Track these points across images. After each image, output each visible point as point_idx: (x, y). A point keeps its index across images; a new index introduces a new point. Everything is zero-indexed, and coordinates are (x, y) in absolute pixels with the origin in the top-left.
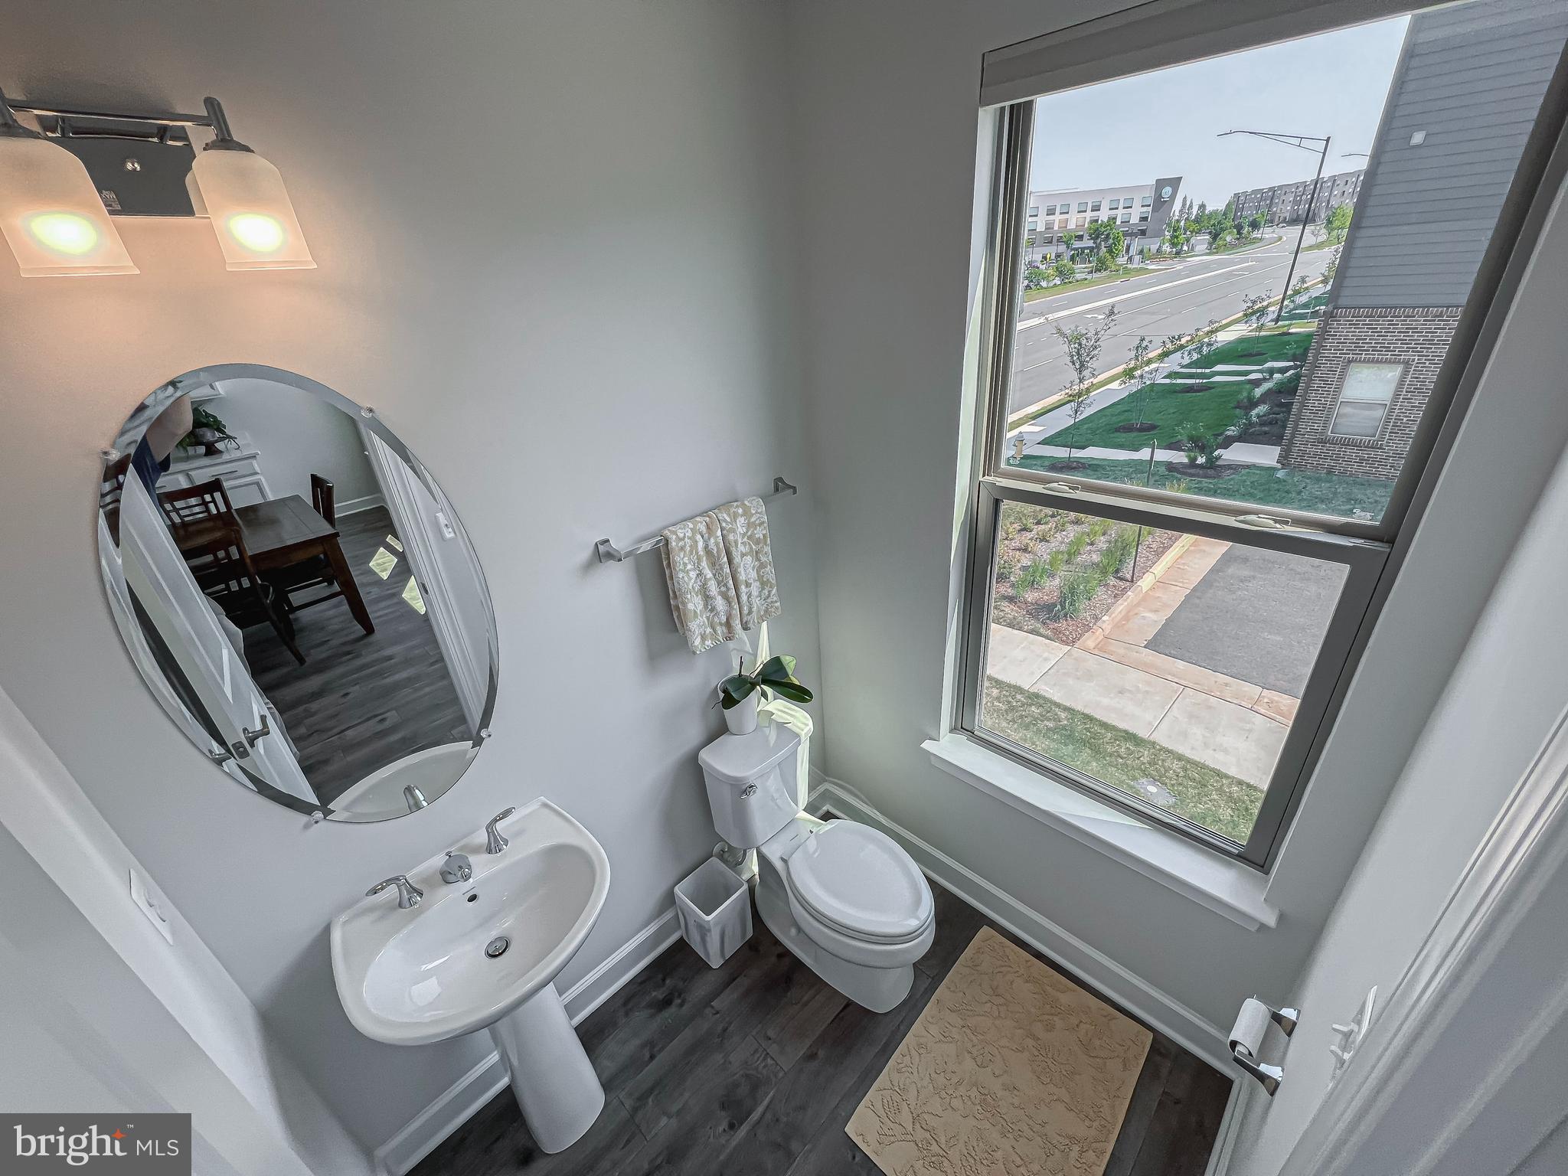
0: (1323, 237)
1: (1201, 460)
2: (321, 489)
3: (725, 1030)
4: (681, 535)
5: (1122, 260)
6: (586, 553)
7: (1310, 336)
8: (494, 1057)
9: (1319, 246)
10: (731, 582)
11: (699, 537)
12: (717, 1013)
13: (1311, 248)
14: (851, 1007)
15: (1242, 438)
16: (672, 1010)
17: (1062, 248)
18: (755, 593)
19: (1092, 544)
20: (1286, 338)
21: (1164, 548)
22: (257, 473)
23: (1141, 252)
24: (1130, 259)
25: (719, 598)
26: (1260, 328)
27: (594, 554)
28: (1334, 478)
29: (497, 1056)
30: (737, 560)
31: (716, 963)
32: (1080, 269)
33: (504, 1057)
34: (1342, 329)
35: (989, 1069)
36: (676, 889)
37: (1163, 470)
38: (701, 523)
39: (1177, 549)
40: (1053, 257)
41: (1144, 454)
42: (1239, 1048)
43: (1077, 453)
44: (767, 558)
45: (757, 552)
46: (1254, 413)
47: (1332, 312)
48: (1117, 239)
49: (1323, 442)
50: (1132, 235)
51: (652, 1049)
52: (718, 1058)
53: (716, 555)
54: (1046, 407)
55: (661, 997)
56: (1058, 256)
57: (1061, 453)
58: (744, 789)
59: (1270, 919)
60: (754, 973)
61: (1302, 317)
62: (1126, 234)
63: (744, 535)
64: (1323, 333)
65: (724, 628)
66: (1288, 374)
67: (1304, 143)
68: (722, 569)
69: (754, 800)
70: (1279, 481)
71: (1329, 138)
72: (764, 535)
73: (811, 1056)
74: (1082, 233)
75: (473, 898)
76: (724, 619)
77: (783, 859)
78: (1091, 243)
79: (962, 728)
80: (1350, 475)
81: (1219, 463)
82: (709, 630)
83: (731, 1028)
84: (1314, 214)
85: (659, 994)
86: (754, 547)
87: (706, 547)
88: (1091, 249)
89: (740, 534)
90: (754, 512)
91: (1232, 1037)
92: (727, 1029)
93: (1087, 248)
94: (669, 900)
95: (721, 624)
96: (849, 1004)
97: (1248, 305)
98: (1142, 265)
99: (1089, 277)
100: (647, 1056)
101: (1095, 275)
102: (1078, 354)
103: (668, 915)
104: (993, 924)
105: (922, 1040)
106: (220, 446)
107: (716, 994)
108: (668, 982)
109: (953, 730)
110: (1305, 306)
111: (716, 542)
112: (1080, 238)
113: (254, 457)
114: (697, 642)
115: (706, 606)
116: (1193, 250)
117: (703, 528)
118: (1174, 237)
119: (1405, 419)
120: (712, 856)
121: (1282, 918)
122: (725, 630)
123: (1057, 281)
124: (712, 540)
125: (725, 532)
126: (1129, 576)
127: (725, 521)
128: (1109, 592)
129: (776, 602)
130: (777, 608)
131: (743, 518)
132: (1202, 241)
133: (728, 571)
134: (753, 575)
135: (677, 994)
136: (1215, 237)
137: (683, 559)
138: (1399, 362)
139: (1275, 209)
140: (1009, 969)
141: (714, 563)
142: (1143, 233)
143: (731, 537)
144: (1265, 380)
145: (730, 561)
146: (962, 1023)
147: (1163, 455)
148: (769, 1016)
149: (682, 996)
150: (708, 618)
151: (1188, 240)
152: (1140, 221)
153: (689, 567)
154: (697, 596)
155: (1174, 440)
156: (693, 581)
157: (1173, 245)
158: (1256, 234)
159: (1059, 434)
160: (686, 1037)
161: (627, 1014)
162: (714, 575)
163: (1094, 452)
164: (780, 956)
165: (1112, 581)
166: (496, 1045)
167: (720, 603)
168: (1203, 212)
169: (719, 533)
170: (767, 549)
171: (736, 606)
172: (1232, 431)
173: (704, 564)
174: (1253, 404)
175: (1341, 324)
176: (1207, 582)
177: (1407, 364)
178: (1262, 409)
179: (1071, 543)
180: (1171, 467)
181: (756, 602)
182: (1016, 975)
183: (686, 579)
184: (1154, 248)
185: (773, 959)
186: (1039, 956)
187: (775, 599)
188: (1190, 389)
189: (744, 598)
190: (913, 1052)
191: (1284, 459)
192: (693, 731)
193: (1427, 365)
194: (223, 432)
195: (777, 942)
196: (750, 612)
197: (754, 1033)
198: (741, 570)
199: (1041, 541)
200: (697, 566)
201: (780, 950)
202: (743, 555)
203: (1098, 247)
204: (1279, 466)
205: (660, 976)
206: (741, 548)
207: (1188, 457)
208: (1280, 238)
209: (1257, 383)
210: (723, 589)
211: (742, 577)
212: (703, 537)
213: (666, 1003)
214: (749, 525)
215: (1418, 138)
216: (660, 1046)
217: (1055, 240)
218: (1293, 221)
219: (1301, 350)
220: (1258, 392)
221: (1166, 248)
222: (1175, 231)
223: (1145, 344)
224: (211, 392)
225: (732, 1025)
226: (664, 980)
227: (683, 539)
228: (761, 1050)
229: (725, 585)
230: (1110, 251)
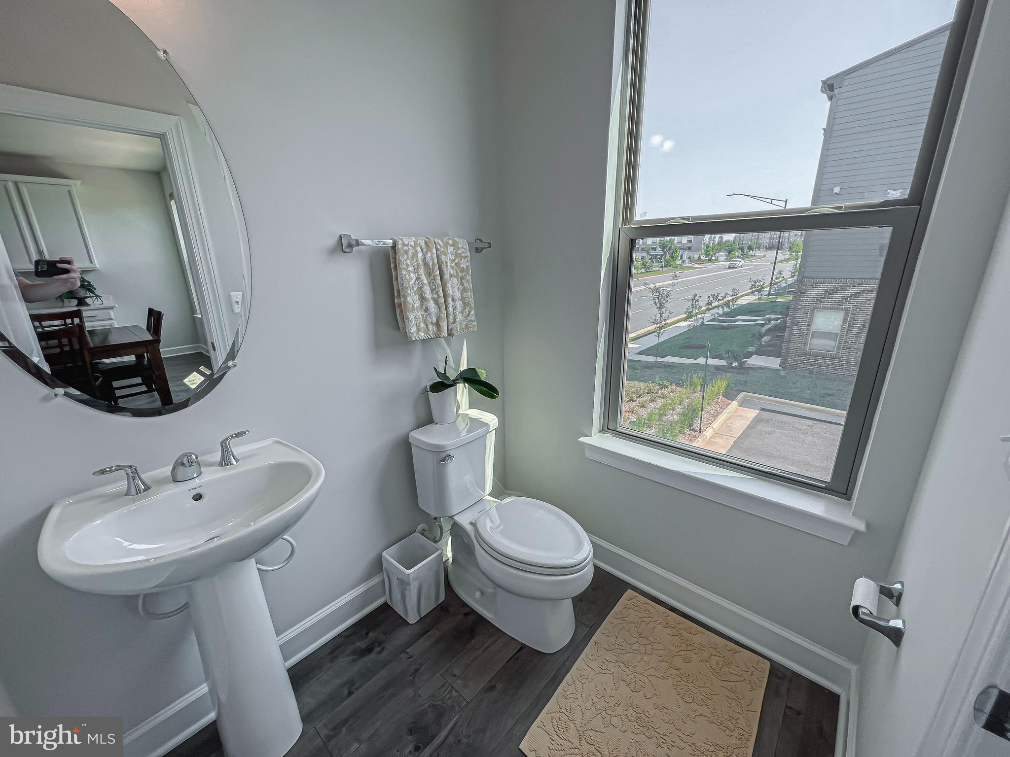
0: (788, 257)
1: (735, 364)
2: (155, 318)
3: (417, 670)
4: (406, 243)
5: (679, 262)
6: (332, 241)
7: (790, 302)
8: (204, 689)
9: (786, 260)
10: (441, 291)
11: (419, 249)
12: (411, 657)
13: (782, 261)
14: (524, 649)
15: (757, 353)
16: (372, 656)
17: (645, 254)
18: (459, 309)
19: (673, 410)
20: (775, 304)
21: (718, 413)
22: (112, 319)
23: (689, 258)
24: (683, 262)
25: (432, 302)
26: (760, 299)
27: (338, 243)
28: (814, 376)
29: (207, 688)
30: (447, 276)
31: (412, 619)
32: (656, 266)
33: (213, 691)
34: (809, 289)
35: (641, 693)
36: (384, 553)
37: (713, 369)
38: (421, 240)
39: (726, 415)
40: (640, 258)
41: (701, 361)
42: (861, 610)
43: (660, 360)
44: (469, 285)
45: (461, 278)
46: (763, 339)
47: (802, 280)
48: (675, 251)
49: (805, 354)
50: (684, 249)
51: (351, 687)
52: (410, 692)
53: (431, 267)
54: (640, 335)
55: (363, 647)
56: (643, 258)
57: (652, 359)
58: (442, 457)
59: (861, 526)
60: (446, 626)
61: (782, 294)
62: (680, 248)
63: (453, 261)
64: (796, 300)
65: (434, 327)
66: (779, 321)
67: (774, 202)
68: (435, 280)
69: (452, 468)
70: (782, 377)
71: (786, 200)
72: (467, 266)
73: (491, 688)
74: (655, 247)
75: (198, 497)
76: (435, 320)
77: (471, 523)
78: (661, 253)
79: (608, 429)
80: (823, 375)
81: (745, 366)
82: (422, 325)
83: (423, 668)
84: (782, 245)
85: (361, 645)
86: (459, 274)
87: (424, 259)
88: (661, 256)
89: (450, 259)
90: (460, 246)
91: (854, 603)
92: (419, 669)
93: (659, 255)
94: (378, 566)
95: (432, 323)
96: (523, 647)
97: (752, 283)
98: (689, 265)
99: (661, 269)
100: (346, 692)
101: (664, 269)
102: (658, 298)
103: (376, 580)
104: (635, 589)
105: (584, 673)
106: (88, 301)
107: (410, 644)
108: (371, 634)
109: (602, 431)
110: (784, 288)
111: (431, 256)
112: (655, 249)
113: (112, 308)
114: (414, 330)
115: (422, 305)
116: (718, 259)
117: (423, 245)
118: (706, 251)
119: (850, 342)
120: (415, 532)
121: (868, 526)
122: (435, 329)
123: (643, 270)
124: (429, 255)
125: (439, 252)
126: (698, 429)
127: (439, 244)
128: (687, 438)
129: (474, 321)
130: (474, 326)
131: (452, 248)
132: (722, 255)
133: (440, 282)
134: (458, 294)
135: (377, 644)
136: (730, 252)
137: (406, 261)
138: (842, 309)
139: (760, 241)
140: (651, 619)
141: (429, 274)
142: (690, 248)
143: (443, 258)
144: (766, 324)
145: (442, 278)
146: (616, 658)
147: (712, 362)
148: (455, 659)
149: (382, 645)
150: (423, 316)
151: (715, 254)
152: (688, 242)
153: (411, 269)
154: (415, 295)
155: (718, 354)
156: (413, 281)
157: (707, 255)
158: (751, 253)
159: (649, 349)
160: (384, 674)
161: (332, 660)
162: (429, 283)
163: (669, 359)
164: (466, 614)
165: (688, 431)
166: (207, 679)
167: (432, 305)
168: (722, 240)
169: (434, 250)
170: (469, 278)
171: (444, 311)
172: (752, 349)
173: (422, 271)
174: (761, 336)
175: (807, 287)
176: (745, 434)
177: (847, 311)
178: (766, 339)
179: (660, 409)
180: (717, 368)
181: (460, 317)
182: (657, 623)
183: (407, 277)
184: (696, 257)
185: (461, 617)
186: (673, 609)
187: (473, 318)
188: (723, 328)
189: (451, 309)
190: (577, 682)
191: (783, 364)
192: (406, 418)
193: (858, 311)
194: (93, 293)
195: (464, 605)
196: (454, 322)
197: (442, 672)
198: (449, 285)
199: (641, 407)
200: (416, 271)
201: (467, 610)
202: (451, 276)
203: (665, 254)
204: (781, 368)
205: (364, 631)
206: (450, 270)
207: (727, 363)
208: (765, 256)
209: (762, 325)
210: (435, 296)
211: (450, 291)
212: (422, 250)
213: (369, 650)
214: (457, 255)
215: (837, 190)
216: (358, 685)
217: (640, 250)
218: (769, 248)
219: (786, 309)
220: (764, 329)
221: (703, 257)
222: (707, 248)
223: (697, 298)
224: (90, 265)
225: (423, 667)
226: (367, 634)
227: (407, 245)
228: (447, 685)
229: (437, 293)
230: (672, 256)
